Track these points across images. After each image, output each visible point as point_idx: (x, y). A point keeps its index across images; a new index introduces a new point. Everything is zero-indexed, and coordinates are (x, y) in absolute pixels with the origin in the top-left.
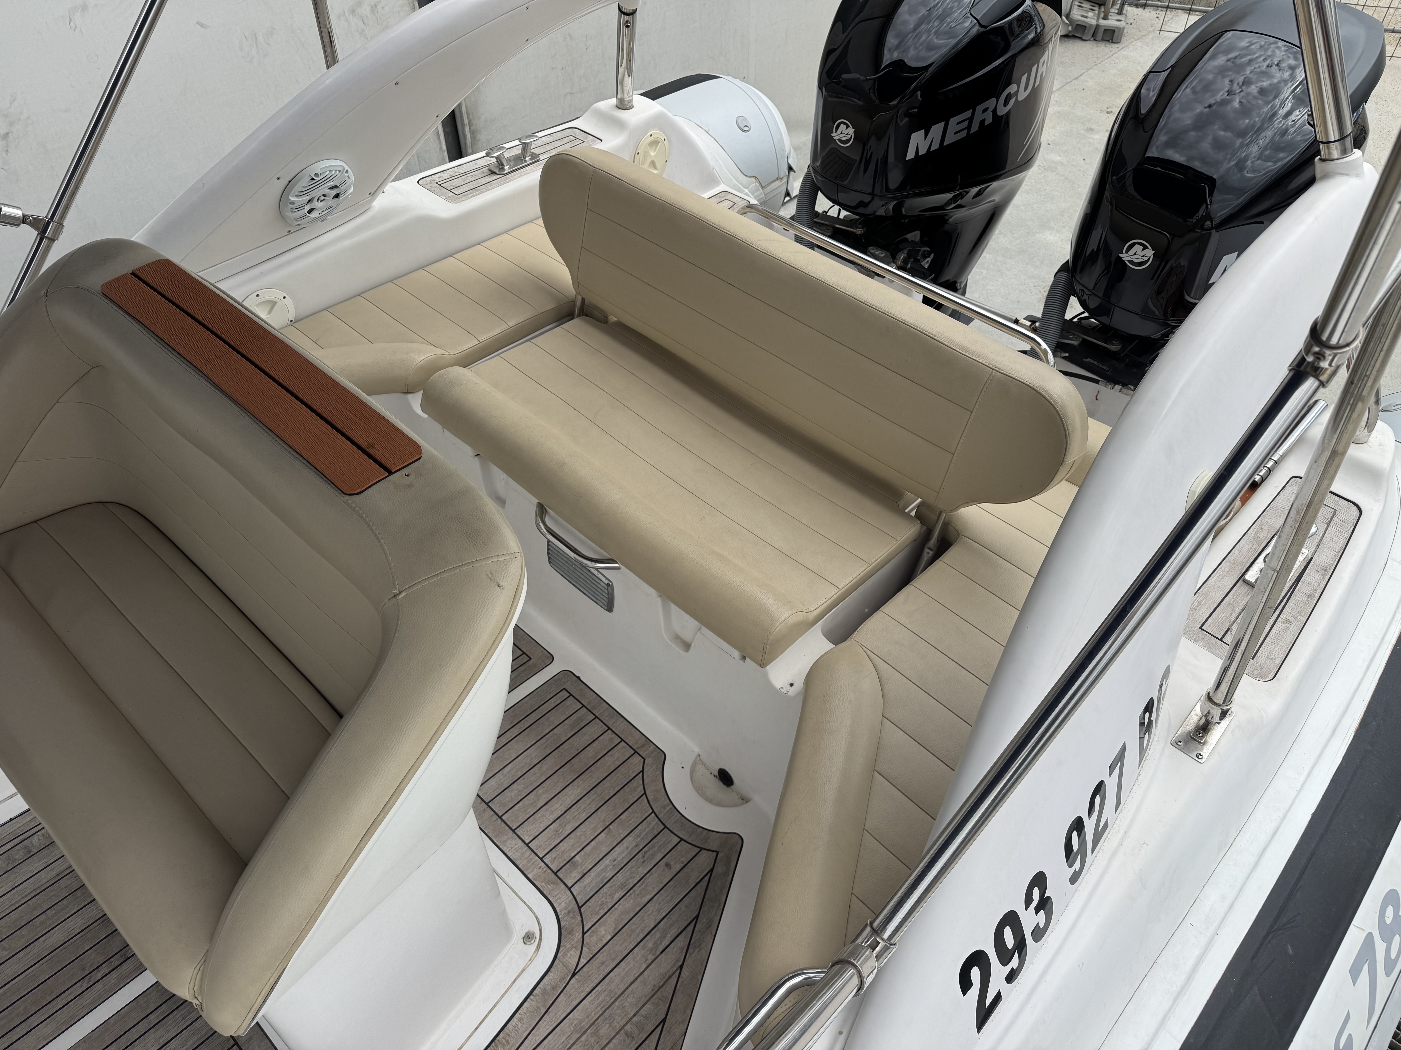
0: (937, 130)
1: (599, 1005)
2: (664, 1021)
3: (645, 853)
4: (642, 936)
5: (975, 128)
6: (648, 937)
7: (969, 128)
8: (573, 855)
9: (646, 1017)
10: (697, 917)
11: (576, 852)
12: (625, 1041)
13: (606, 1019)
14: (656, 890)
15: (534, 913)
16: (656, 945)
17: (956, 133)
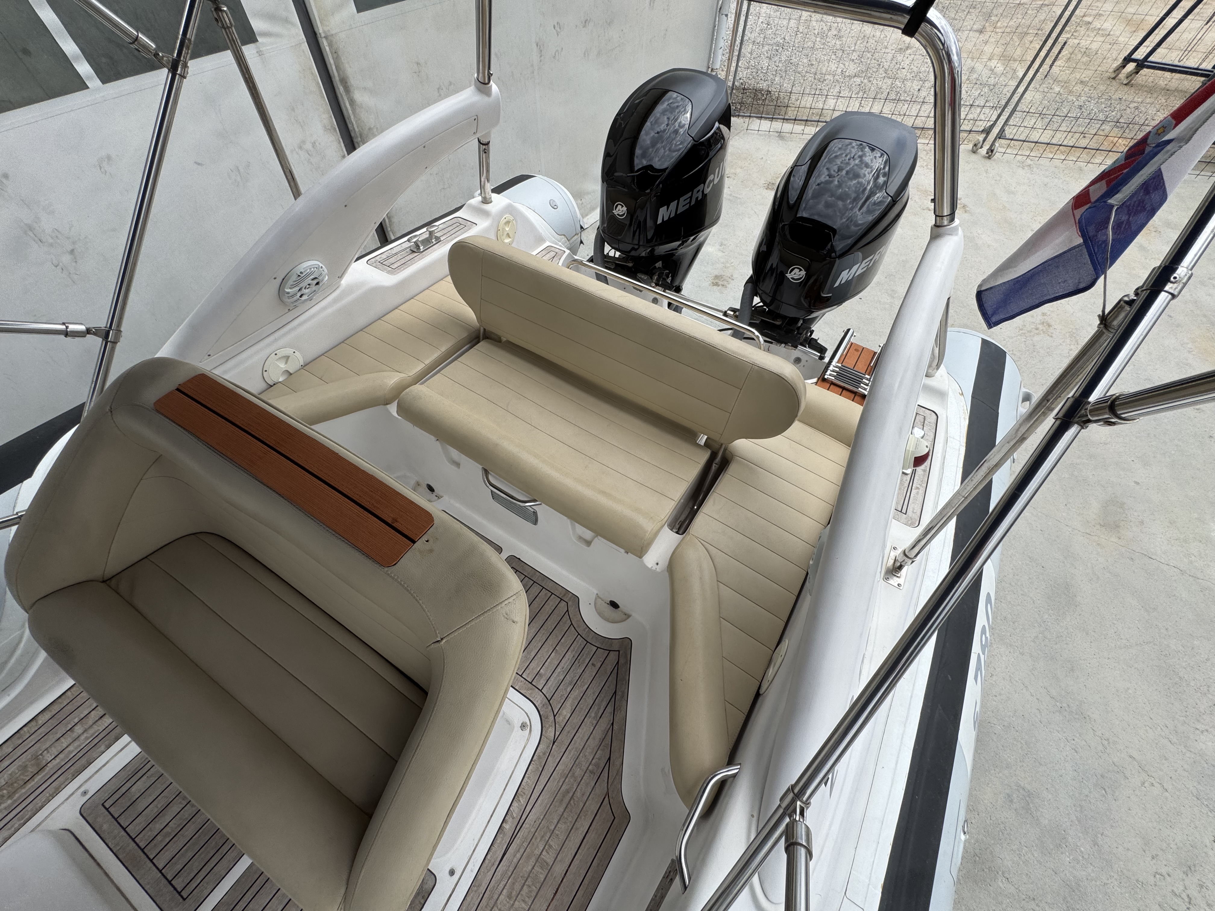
0: (673, 205)
1: (571, 758)
2: (609, 759)
3: (579, 660)
4: (587, 711)
5: (693, 203)
6: (591, 710)
7: (690, 202)
8: (539, 669)
9: (599, 759)
10: (615, 692)
11: (540, 668)
12: (590, 776)
13: (577, 766)
14: (590, 681)
15: (524, 711)
16: (596, 714)
17: (683, 206)
